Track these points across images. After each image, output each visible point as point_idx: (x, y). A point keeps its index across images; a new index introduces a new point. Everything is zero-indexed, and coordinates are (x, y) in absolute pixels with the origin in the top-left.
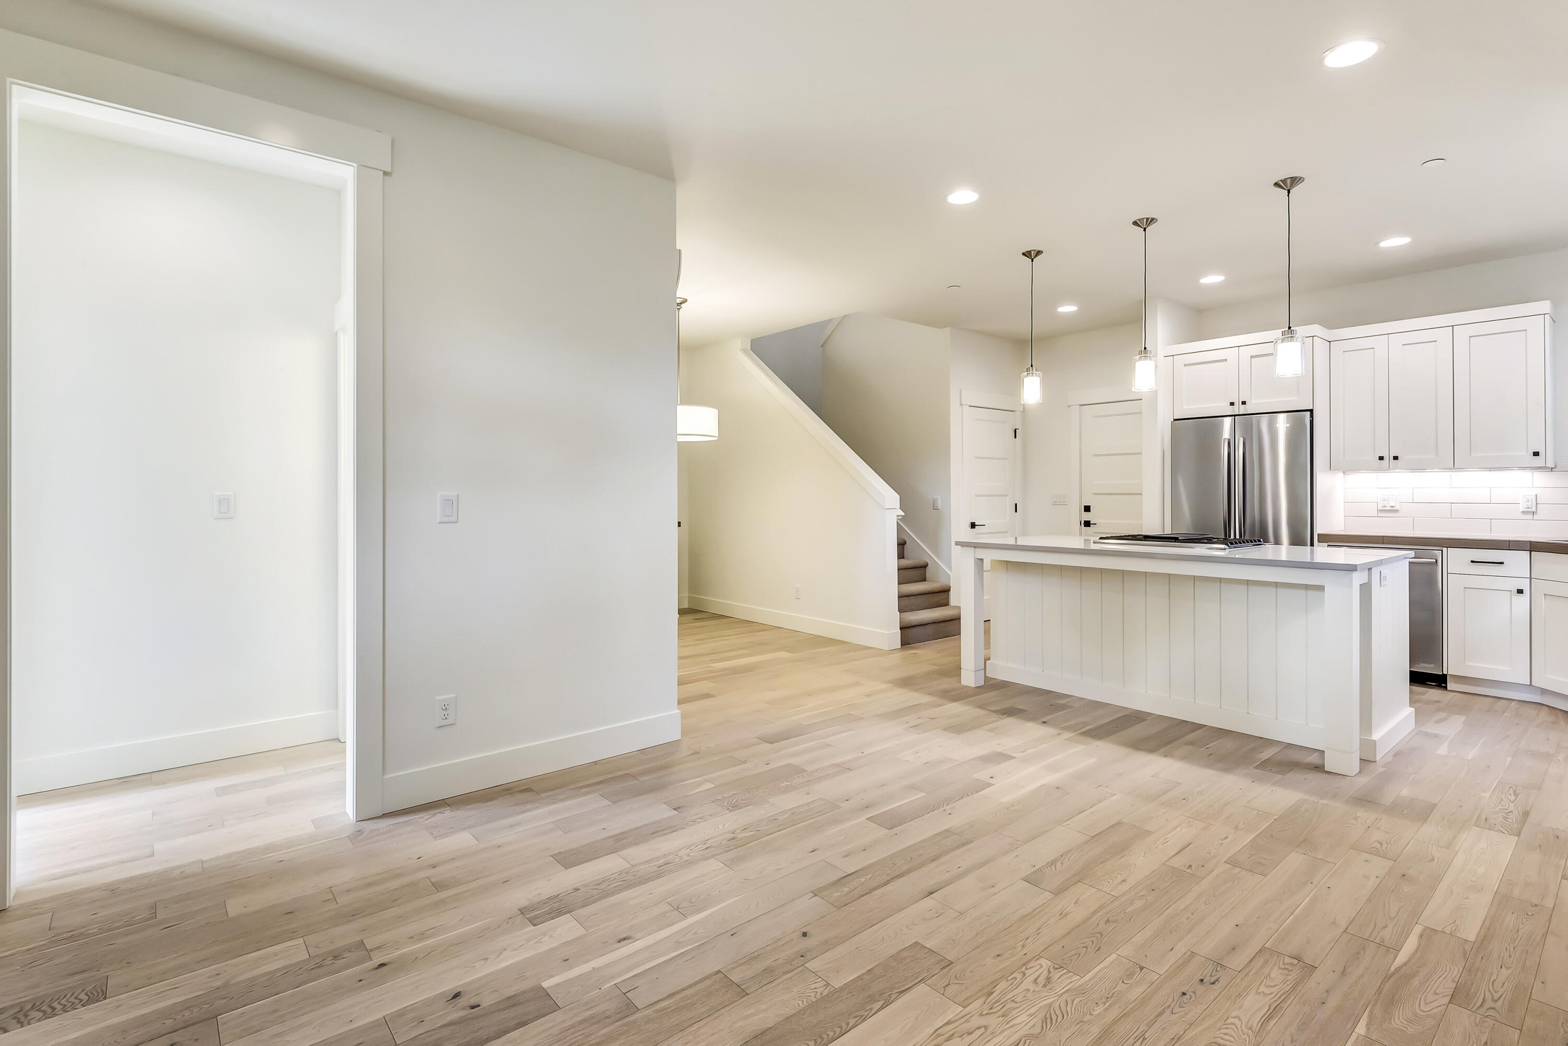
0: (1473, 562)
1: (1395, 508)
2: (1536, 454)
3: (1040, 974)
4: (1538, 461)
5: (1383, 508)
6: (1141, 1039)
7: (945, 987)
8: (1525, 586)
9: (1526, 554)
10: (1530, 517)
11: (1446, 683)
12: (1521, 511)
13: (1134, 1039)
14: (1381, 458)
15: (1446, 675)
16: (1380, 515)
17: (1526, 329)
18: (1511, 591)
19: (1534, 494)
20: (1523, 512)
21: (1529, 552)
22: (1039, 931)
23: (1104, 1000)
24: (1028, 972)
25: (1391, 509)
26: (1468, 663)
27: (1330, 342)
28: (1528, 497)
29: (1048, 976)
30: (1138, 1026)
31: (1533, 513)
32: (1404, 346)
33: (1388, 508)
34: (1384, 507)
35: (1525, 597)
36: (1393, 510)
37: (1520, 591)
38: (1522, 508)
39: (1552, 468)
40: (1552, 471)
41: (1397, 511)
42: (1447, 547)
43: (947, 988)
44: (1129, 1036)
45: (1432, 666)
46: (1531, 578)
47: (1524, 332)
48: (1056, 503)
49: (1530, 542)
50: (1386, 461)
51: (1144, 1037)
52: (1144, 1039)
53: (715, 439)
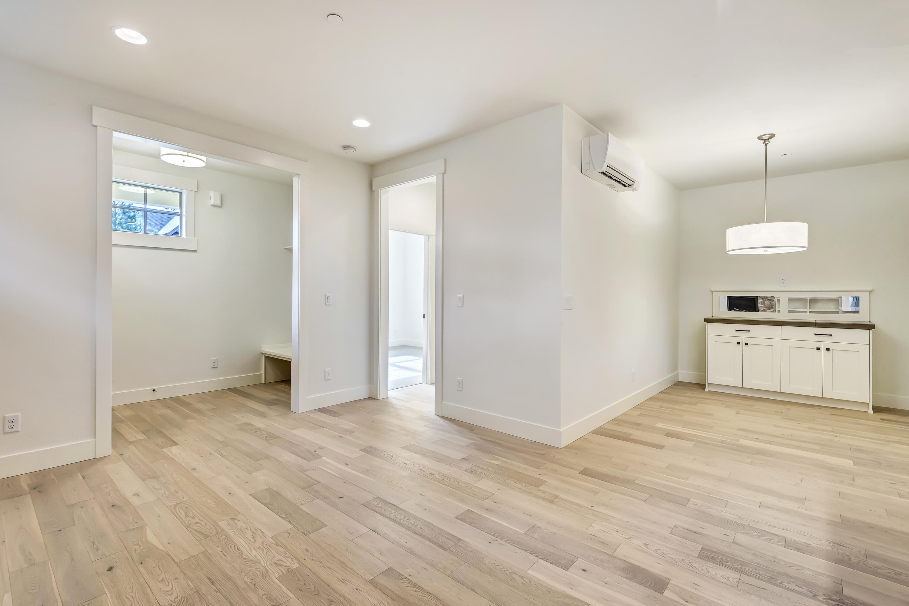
3: (285, 563)
6: (217, 591)
7: (288, 532)
13: (219, 588)
22: (326, 568)
23: (254, 583)
24: (290, 560)
29: (282, 565)
30: (226, 591)
43: (288, 533)
44: (222, 586)
51: (218, 592)
52: (217, 592)
53: (806, 249)
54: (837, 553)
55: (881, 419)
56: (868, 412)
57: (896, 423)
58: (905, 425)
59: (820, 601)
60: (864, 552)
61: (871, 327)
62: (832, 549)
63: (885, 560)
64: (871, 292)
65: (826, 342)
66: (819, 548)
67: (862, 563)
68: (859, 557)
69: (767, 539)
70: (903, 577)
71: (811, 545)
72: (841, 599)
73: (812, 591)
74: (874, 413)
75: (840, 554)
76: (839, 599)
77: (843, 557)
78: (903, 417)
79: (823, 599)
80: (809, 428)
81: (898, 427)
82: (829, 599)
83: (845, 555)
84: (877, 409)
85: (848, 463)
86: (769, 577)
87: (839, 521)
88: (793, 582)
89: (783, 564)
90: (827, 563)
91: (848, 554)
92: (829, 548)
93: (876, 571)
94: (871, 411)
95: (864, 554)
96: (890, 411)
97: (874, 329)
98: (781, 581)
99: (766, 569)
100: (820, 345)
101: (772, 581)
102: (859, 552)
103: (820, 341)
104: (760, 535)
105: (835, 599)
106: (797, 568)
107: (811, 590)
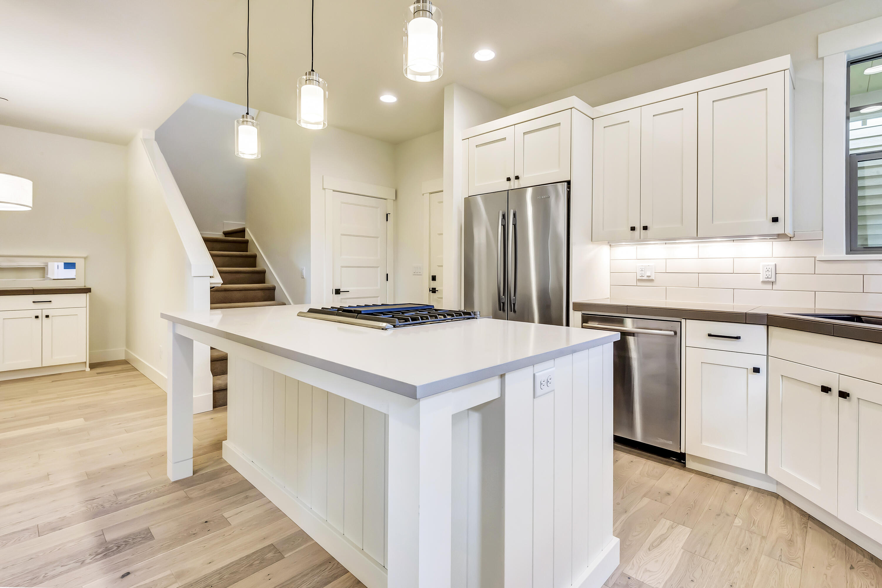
0: (710, 335)
1: (651, 278)
2: (775, 220)
4: (777, 228)
5: (641, 278)
8: (761, 364)
9: (763, 328)
10: (769, 286)
11: (685, 460)
12: (761, 281)
14: (633, 229)
15: (685, 454)
16: (639, 284)
17: (766, 88)
18: (748, 369)
19: (774, 263)
20: (764, 282)
21: (766, 326)
25: (647, 278)
26: (704, 444)
27: (593, 119)
28: (768, 268)
31: (773, 282)
32: (655, 117)
33: (645, 278)
34: (642, 276)
35: (762, 377)
36: (650, 280)
37: (756, 370)
38: (762, 278)
39: (790, 238)
40: (790, 240)
41: (652, 280)
42: (686, 319)
45: (671, 442)
46: (768, 356)
47: (765, 92)
48: (415, 274)
49: (768, 315)
50: (637, 232)
53: (30, 209)
54: (92, 509)
55: (97, 373)
56: (85, 371)
57: (110, 373)
58: (115, 373)
59: (90, 563)
60: (113, 493)
61: (87, 290)
62: (87, 507)
63: (130, 490)
64: (85, 258)
65: (46, 308)
66: (75, 514)
67: (114, 504)
68: (111, 500)
69: (15, 541)
70: (145, 495)
71: (66, 516)
72: (105, 547)
73: (79, 560)
74: (90, 370)
75: (95, 508)
76: (104, 548)
77: (98, 508)
78: (113, 367)
79: (91, 559)
80: (33, 402)
81: (111, 376)
82: (96, 555)
83: (99, 506)
84: (92, 366)
85: (79, 422)
86: (29, 580)
87: (86, 478)
88: (57, 566)
89: (42, 554)
90: (86, 523)
91: (101, 503)
92: (84, 509)
93: (126, 503)
94: (88, 369)
95: (114, 495)
96: (101, 365)
97: (91, 292)
98: (44, 575)
99: (23, 575)
100: (38, 313)
101: (34, 581)
102: (110, 495)
103: (38, 310)
104: (5, 541)
105: (101, 552)
106: (58, 549)
107: (77, 560)
